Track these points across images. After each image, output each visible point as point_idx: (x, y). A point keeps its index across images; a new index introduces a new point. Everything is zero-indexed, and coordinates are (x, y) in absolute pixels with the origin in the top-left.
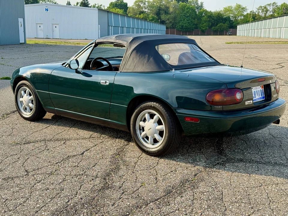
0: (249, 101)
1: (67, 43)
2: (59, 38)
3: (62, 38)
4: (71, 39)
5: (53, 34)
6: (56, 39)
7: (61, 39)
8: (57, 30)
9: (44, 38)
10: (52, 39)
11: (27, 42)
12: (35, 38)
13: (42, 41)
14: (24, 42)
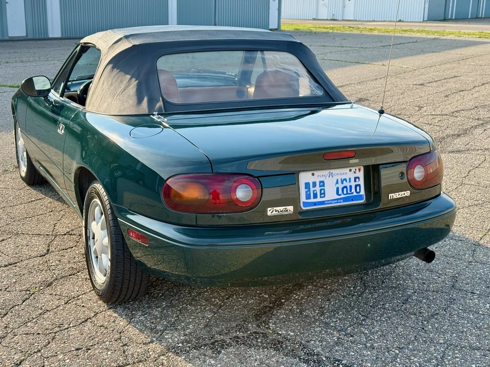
0: (282, 208)
1: (353, 28)
2: (352, 19)
3: (358, 20)
4: (374, 21)
5: (343, 11)
6: (348, 20)
7: (356, 21)
8: (350, 6)
9: (327, 20)
10: (340, 21)
11: (283, 28)
12: (314, 19)
13: (311, 25)
14: (276, 27)
